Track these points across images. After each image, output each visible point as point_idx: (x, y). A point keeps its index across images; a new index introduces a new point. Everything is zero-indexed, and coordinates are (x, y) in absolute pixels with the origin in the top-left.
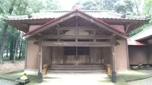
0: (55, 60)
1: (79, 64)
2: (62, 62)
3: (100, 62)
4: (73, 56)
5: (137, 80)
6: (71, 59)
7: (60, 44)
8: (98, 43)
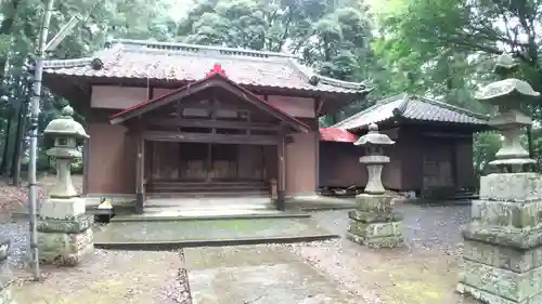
0: (158, 171)
1: (214, 180)
2: (175, 175)
3: (257, 175)
4: (199, 164)
5: (329, 209)
6: (196, 170)
7: (181, 137)
8: (255, 137)
